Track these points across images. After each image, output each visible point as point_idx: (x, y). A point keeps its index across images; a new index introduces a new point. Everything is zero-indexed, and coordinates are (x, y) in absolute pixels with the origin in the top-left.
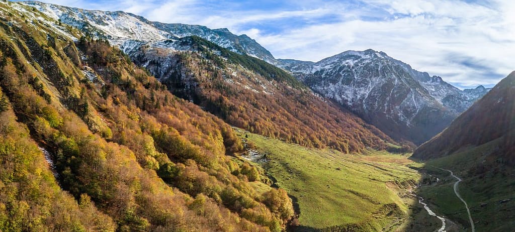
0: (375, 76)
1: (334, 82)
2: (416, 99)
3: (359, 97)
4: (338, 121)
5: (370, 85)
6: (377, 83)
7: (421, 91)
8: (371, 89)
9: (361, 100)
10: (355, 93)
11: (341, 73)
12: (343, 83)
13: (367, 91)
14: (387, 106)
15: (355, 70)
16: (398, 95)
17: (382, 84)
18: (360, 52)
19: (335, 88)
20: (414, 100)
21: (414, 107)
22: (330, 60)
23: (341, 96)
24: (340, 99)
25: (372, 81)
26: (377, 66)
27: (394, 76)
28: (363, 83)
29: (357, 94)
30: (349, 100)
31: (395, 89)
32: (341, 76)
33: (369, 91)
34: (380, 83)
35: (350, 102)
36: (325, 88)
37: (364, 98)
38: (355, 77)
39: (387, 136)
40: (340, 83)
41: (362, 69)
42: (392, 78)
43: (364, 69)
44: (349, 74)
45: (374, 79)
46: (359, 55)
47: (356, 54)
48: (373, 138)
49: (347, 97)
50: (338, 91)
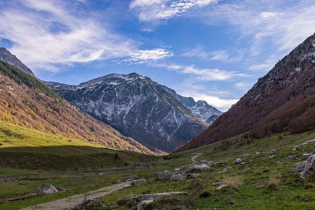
0: (136, 95)
1: (95, 99)
2: (177, 116)
3: (119, 113)
4: (92, 130)
5: (131, 103)
6: (138, 100)
7: (182, 109)
8: (132, 106)
9: (121, 116)
10: (116, 109)
11: (103, 91)
12: (104, 100)
13: (128, 108)
14: (148, 122)
15: (117, 89)
16: (159, 111)
17: (142, 102)
18: (124, 76)
19: (96, 104)
20: (175, 117)
21: (175, 124)
22: (93, 82)
23: (100, 112)
24: (99, 114)
25: (133, 99)
26: (139, 85)
27: (155, 94)
28: (125, 101)
29: (117, 110)
30: (109, 115)
31: (156, 106)
32: (102, 93)
33: (130, 107)
34: (141, 101)
35: (110, 117)
36: (85, 104)
37: (124, 114)
38: (117, 95)
39: (145, 147)
40: (101, 100)
41: (124, 87)
42: (153, 96)
43: (126, 87)
44: (110, 92)
45: (135, 97)
46: (123, 78)
47: (120, 77)
48: (129, 147)
49: (107, 113)
50: (98, 108)
